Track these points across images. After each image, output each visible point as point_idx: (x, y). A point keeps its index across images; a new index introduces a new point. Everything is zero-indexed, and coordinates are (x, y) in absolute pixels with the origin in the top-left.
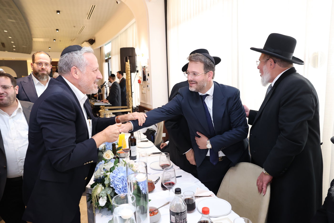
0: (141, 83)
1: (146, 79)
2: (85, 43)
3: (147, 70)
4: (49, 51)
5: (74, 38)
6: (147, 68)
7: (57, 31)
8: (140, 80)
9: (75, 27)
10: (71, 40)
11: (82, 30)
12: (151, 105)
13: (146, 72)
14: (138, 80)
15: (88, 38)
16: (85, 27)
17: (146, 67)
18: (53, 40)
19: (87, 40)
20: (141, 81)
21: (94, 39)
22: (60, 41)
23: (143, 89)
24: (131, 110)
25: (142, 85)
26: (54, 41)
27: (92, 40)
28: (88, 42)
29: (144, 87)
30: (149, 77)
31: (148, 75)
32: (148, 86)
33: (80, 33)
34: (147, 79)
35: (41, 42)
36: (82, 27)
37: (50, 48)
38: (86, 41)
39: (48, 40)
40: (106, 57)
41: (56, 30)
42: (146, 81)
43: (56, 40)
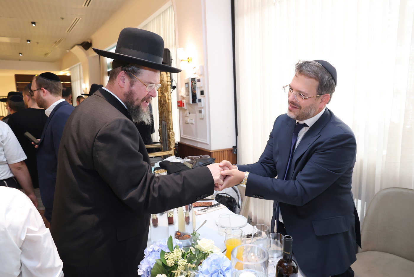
0: (185, 107)
1: (197, 100)
2: (76, 47)
3: (198, 84)
4: (20, 60)
5: (59, 40)
6: (199, 81)
7: (34, 25)
8: (181, 101)
9: (62, 18)
10: (55, 43)
11: (74, 25)
12: (208, 143)
13: (196, 88)
14: (178, 102)
15: (81, 40)
16: (79, 19)
17: (196, 80)
18: (26, 41)
19: (80, 43)
20: (183, 104)
21: (89, 42)
22: (38, 43)
23: (186, 116)
24: (172, 152)
25: (185, 110)
26: (28, 42)
27: (88, 42)
28: (81, 46)
29: (189, 113)
30: (205, 96)
31: (202, 93)
32: (200, 112)
33: (70, 30)
34: (200, 101)
35: (7, 43)
36: (76, 18)
37: (21, 54)
38: (78, 45)
39: (17, 40)
40: (108, 68)
41: (31, 24)
42: (197, 104)
43: (31, 41)
